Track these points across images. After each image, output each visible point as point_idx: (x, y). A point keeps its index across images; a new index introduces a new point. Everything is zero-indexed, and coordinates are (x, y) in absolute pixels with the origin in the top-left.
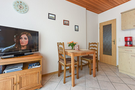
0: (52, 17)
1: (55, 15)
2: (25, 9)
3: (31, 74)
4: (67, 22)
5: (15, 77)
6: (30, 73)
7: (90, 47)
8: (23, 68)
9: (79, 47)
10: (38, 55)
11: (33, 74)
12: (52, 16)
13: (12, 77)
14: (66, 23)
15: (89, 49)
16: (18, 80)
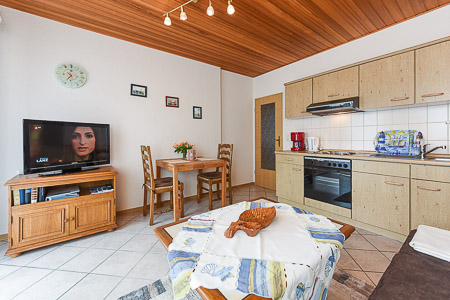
0: (139, 92)
1: (146, 88)
2: (79, 78)
3: (95, 204)
4: (173, 100)
5: (67, 207)
6: (94, 201)
7: (220, 153)
8: (80, 194)
9: (194, 154)
10: (109, 169)
11: (99, 203)
12: (139, 89)
13: (62, 207)
14: (172, 103)
15: (218, 157)
16: (73, 214)
